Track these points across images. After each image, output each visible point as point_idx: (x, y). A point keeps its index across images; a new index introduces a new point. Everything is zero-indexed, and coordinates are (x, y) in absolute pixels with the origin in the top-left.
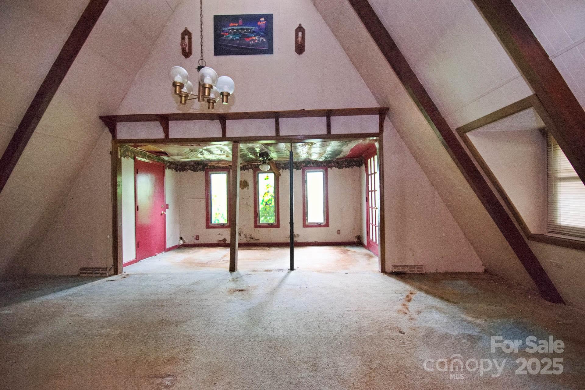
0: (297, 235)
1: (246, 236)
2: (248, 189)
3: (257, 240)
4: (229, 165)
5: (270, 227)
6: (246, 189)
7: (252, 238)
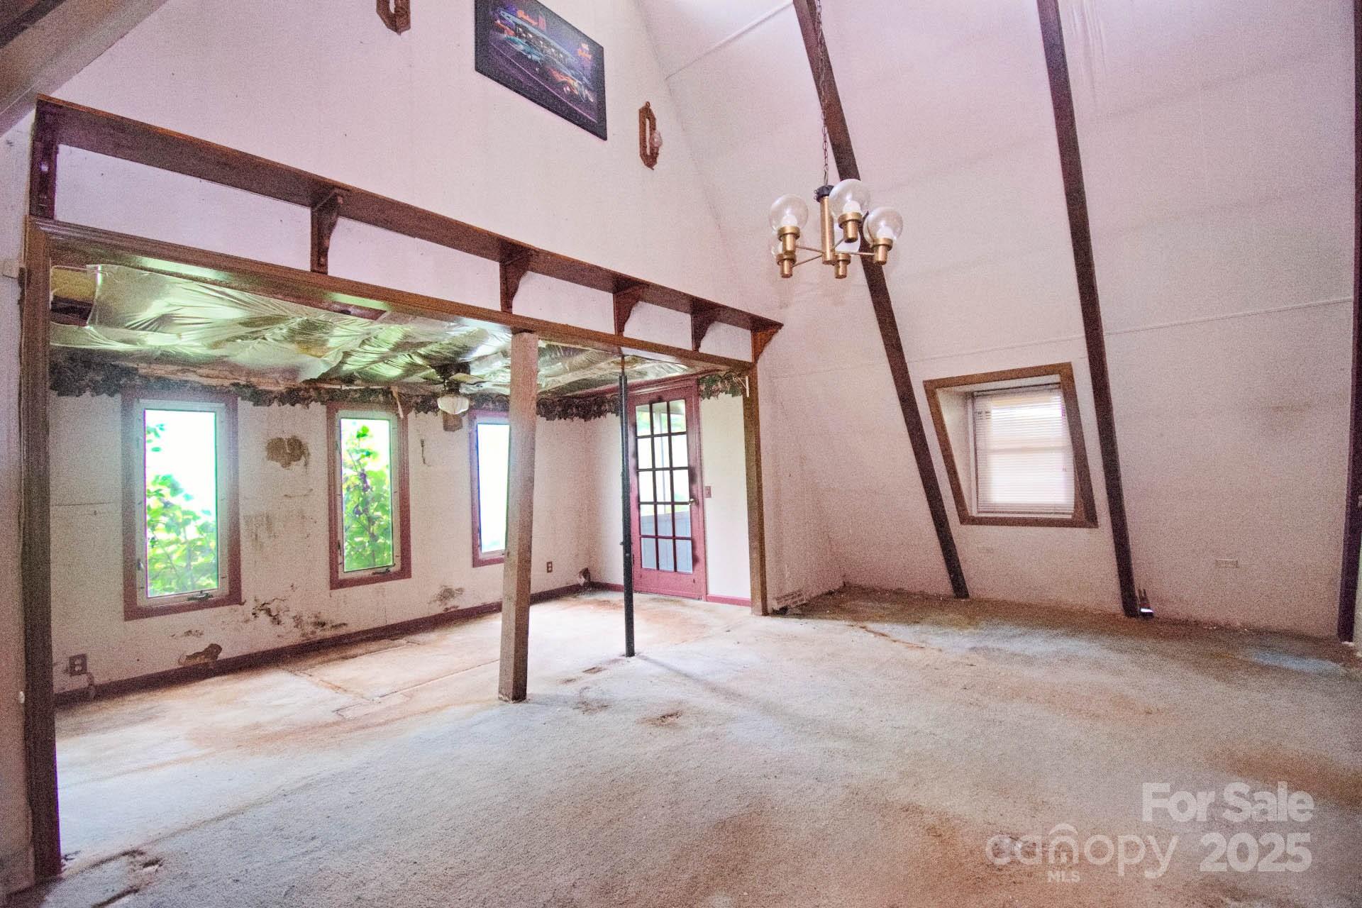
0: (456, 590)
1: (298, 620)
2: (306, 464)
3: (340, 625)
4: (232, 381)
5: (383, 580)
6: (297, 467)
7: (323, 624)
